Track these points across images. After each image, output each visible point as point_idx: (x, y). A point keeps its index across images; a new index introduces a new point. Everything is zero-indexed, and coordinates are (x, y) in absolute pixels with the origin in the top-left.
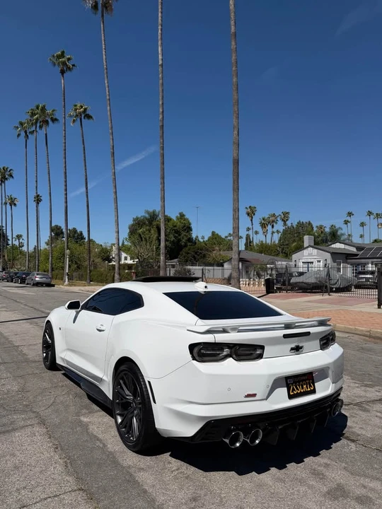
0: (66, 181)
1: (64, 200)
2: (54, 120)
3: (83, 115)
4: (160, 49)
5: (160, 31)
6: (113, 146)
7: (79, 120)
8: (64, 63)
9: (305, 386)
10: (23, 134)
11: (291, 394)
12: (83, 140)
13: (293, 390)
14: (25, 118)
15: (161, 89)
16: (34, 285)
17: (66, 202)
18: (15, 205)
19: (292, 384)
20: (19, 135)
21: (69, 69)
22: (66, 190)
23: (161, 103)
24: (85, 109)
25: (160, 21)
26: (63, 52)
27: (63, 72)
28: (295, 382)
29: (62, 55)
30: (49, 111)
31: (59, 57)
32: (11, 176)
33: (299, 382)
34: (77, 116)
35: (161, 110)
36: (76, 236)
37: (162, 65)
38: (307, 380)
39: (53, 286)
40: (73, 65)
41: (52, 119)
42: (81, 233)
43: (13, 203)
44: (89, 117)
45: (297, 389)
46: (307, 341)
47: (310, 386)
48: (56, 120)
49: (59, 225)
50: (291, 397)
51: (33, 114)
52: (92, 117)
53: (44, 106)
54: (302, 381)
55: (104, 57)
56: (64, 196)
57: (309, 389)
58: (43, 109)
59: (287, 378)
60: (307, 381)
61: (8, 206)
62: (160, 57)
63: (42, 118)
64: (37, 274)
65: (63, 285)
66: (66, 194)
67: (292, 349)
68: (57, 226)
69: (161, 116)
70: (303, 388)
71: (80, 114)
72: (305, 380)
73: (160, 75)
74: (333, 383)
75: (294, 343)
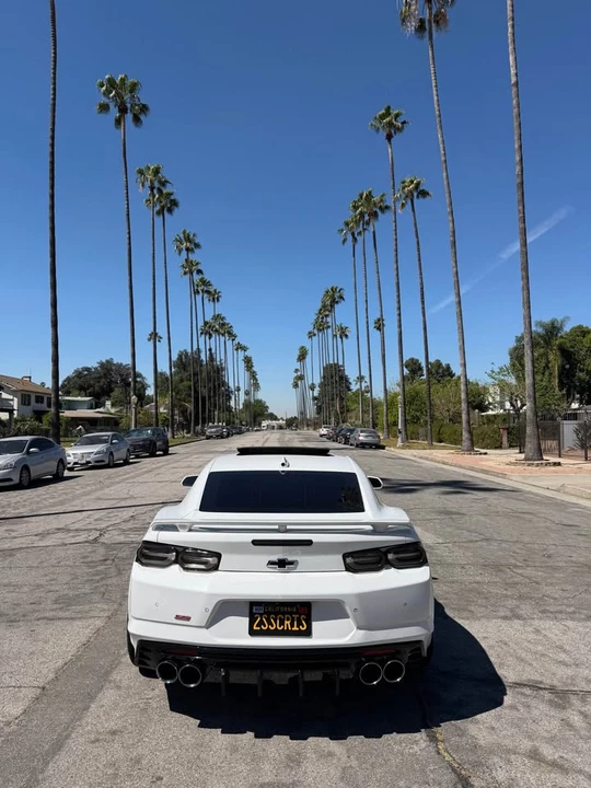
0: (399, 296)
1: (397, 324)
2: (385, 209)
3: (415, 194)
4: (511, 58)
5: (510, 30)
6: (454, 232)
7: (409, 202)
8: (390, 124)
9: (287, 623)
10: (350, 238)
11: (255, 628)
12: (416, 231)
13: (261, 623)
14: (349, 215)
15: (516, 124)
16: (357, 446)
17: (400, 326)
18: (346, 336)
19: (261, 615)
20: (344, 241)
21: (399, 130)
22: (399, 308)
23: (516, 146)
24: (418, 184)
25: (509, 13)
26: (388, 109)
27: (389, 137)
28: (269, 614)
29: (388, 113)
30: (376, 199)
31: (383, 117)
32: (341, 297)
33: (276, 614)
34: (407, 196)
35: (518, 158)
36: (441, 373)
37: (517, 84)
38: (296, 613)
39: (383, 448)
40: (404, 123)
41: (380, 208)
42: (448, 367)
43: (343, 334)
44: (424, 194)
45: (270, 624)
46: (304, 553)
47: (300, 624)
48: (387, 207)
49: (416, 357)
50: (252, 633)
51: (355, 208)
52: (428, 194)
53: (370, 192)
54: (284, 614)
55: (435, 98)
56: (396, 317)
57: (295, 628)
58: (369, 196)
59: (253, 604)
60: (295, 616)
61: (339, 339)
62: (513, 71)
63: (368, 211)
64: (362, 432)
65: (395, 446)
66: (400, 315)
67: (271, 563)
68: (412, 359)
69: (518, 168)
70: (282, 623)
71: (411, 192)
72: (291, 613)
73: (514, 102)
74: (359, 628)
75: (277, 554)
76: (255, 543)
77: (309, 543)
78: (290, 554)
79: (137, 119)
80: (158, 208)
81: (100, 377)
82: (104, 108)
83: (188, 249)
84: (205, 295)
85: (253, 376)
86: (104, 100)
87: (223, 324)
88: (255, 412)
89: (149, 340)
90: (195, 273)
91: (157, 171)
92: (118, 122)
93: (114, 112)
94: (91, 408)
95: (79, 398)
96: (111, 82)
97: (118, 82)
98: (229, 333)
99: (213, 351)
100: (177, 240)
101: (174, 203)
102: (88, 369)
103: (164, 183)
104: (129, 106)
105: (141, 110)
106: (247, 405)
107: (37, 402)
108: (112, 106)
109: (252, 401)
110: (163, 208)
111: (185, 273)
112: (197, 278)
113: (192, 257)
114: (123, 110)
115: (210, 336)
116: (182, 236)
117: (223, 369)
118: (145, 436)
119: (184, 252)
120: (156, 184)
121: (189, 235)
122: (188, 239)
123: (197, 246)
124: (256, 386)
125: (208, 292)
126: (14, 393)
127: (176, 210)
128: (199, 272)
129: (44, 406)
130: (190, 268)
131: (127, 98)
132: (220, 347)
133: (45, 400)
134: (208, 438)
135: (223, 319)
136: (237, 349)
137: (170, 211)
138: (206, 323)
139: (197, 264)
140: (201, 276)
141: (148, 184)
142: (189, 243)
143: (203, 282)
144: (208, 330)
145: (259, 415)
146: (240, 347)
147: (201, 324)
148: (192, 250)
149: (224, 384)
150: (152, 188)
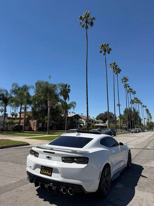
9: (47, 172)
11: (41, 172)
28: (44, 169)
33: (46, 169)
45: (44, 171)
46: (53, 156)
47: (50, 173)
50: (41, 173)
54: (47, 170)
57: (49, 174)
59: (42, 166)
60: (49, 171)
67: (47, 157)
70: (46, 172)
72: (49, 170)
74: (62, 177)
75: (48, 155)
76: (44, 152)
77: (54, 153)
78: (50, 155)
79: (109, 52)
80: (116, 72)
81: (105, 116)
82: (101, 52)
83: (125, 81)
84: (131, 93)
85: (150, 114)
86: (101, 50)
87: (137, 100)
88: (150, 126)
89: (117, 106)
90: (127, 87)
91: (114, 63)
92: (104, 54)
93: (103, 52)
94: (103, 123)
95: (100, 121)
96: (102, 45)
97: (104, 45)
98: (140, 102)
99: (134, 108)
100: (122, 79)
101: (120, 70)
102: (102, 114)
103: (116, 66)
104: (107, 50)
105: (110, 50)
106: (148, 123)
107: (89, 122)
108: (103, 51)
109: (149, 122)
110: (117, 72)
111: (125, 88)
112: (128, 88)
113: (126, 83)
114: (105, 51)
115: (133, 104)
116: (123, 78)
117: (138, 113)
118: (108, 131)
119: (124, 82)
120: (115, 67)
121: (125, 78)
122: (125, 79)
123: (127, 80)
124: (151, 117)
125: (132, 92)
126: (84, 120)
127: (121, 72)
128: (129, 87)
129: (91, 123)
130: (126, 86)
131: (106, 48)
132: (136, 107)
133: (91, 121)
134: (132, 132)
135: (137, 99)
136: (143, 107)
137: (119, 72)
138: (131, 100)
139: (128, 85)
140: (129, 88)
141: (112, 67)
142: (125, 80)
143: (130, 89)
144: (132, 102)
145: (152, 126)
146: (143, 106)
147: (130, 101)
148: (126, 81)
149: (139, 117)
150: (113, 68)
